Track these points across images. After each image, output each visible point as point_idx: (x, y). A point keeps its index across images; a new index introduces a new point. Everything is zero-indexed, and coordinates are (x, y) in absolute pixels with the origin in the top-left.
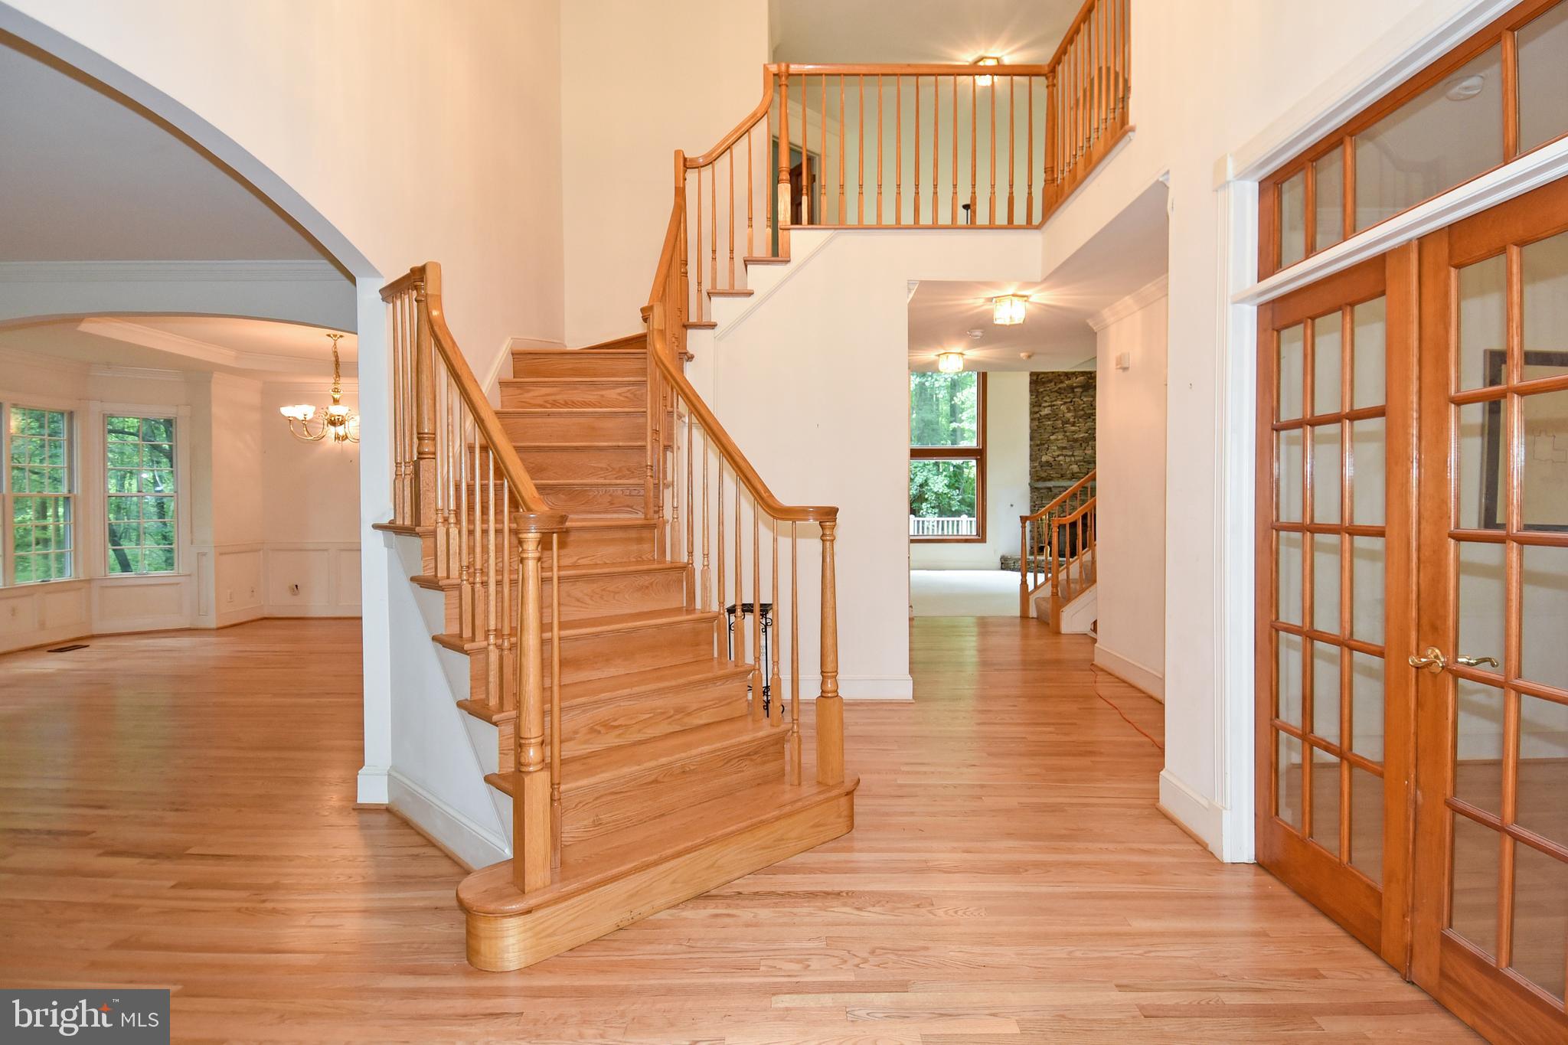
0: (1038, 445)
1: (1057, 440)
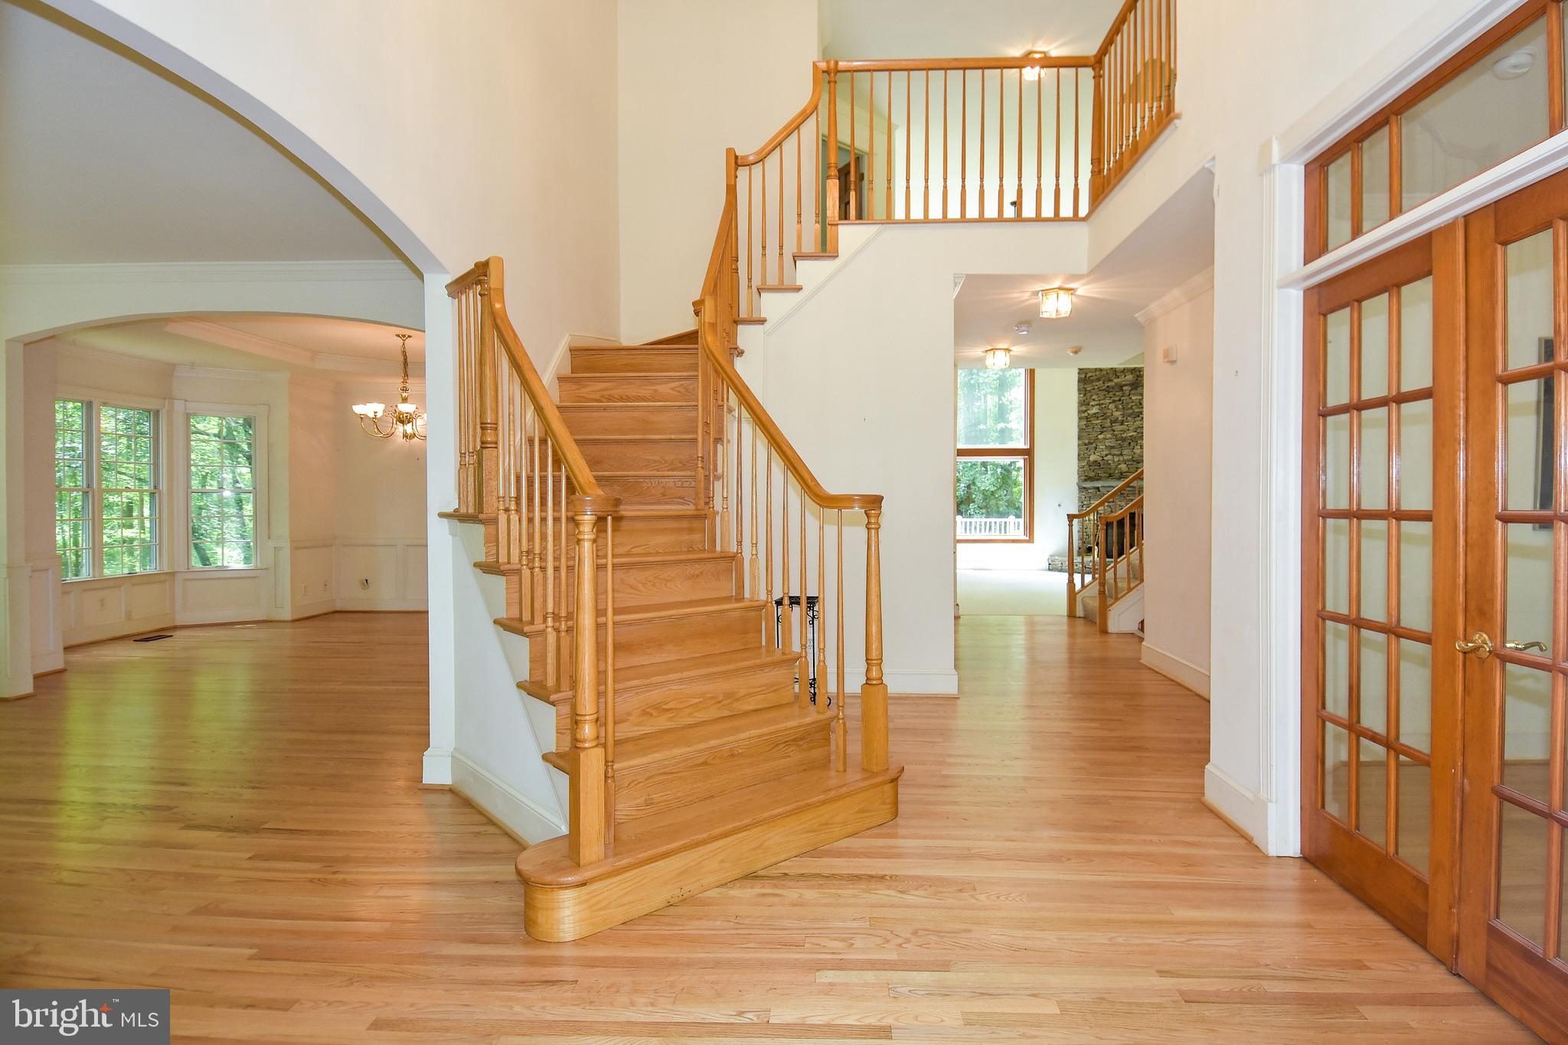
0: (1085, 445)
1: (1105, 439)
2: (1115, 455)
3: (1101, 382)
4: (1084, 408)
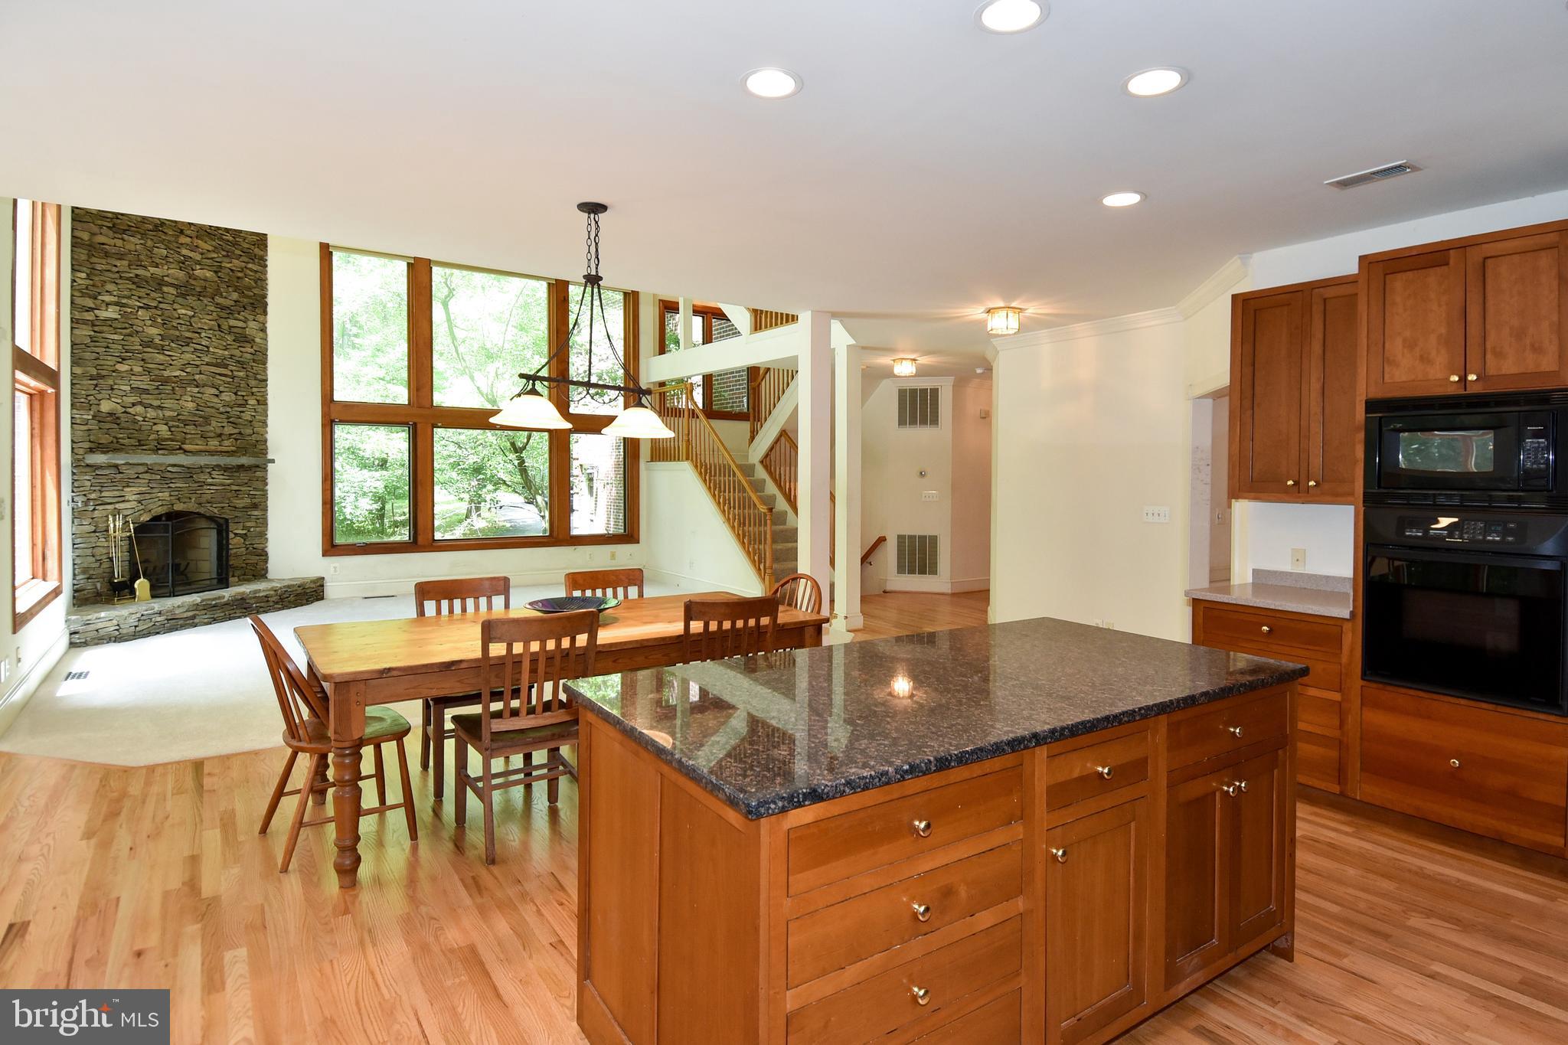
0: (92, 378)
1: (127, 372)
2: (149, 406)
4: (87, 302)
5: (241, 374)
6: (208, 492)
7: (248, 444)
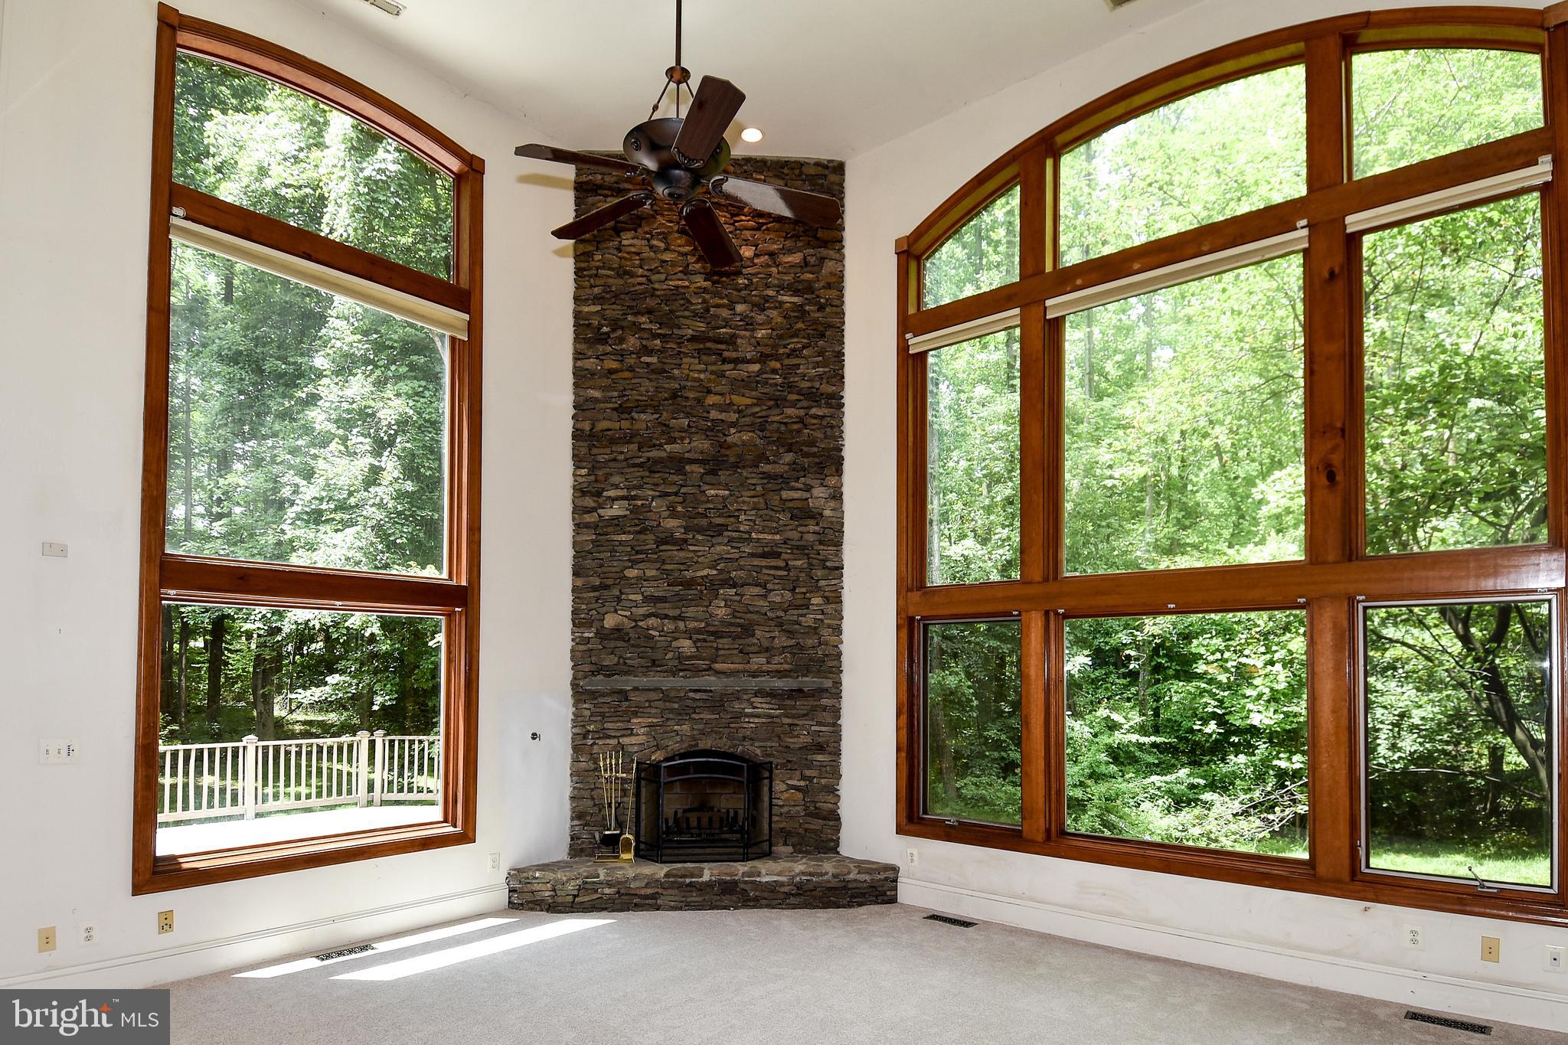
0: (594, 589)
1: (638, 578)
2: (666, 616)
3: (634, 447)
4: (589, 502)
5: (799, 563)
6: (750, 725)
7: (811, 660)
